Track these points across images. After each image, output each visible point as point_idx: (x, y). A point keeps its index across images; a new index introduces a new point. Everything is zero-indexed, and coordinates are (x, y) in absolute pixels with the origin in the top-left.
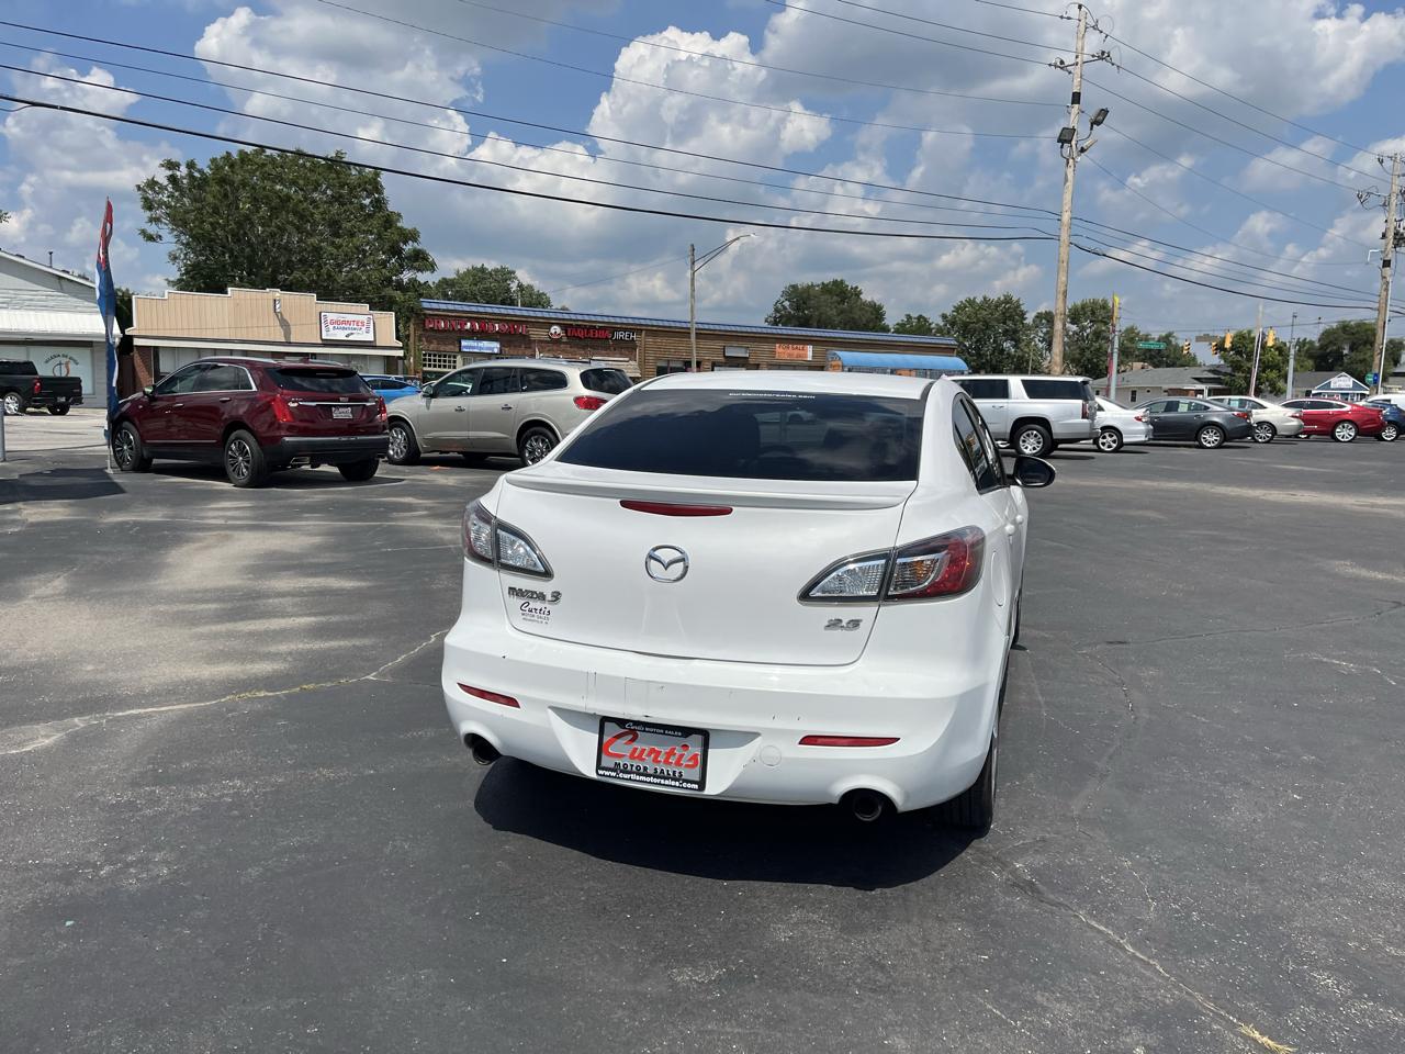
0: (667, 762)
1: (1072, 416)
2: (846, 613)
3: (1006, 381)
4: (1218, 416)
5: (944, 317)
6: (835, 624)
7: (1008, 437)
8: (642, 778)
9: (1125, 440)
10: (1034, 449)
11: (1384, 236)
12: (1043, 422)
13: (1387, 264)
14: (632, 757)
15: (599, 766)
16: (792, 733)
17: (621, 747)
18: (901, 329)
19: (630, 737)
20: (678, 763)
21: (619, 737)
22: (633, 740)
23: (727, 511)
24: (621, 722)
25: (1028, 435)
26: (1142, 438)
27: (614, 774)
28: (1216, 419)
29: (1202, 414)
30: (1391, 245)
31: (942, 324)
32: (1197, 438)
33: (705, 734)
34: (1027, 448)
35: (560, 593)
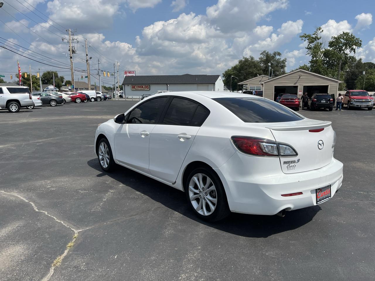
0: (326, 194)
1: (26, 98)
3: (1, 88)
4: (54, 97)
7: (5, 106)
9: (35, 105)
10: (15, 109)
11: (69, 50)
12: (17, 101)
13: (71, 58)
15: (317, 202)
17: (320, 195)
20: (328, 194)
24: (319, 189)
25: (12, 105)
26: (40, 104)
27: (320, 202)
28: (54, 98)
29: (50, 97)
30: (71, 53)
32: (49, 104)
33: (330, 185)
34: (13, 109)
35: (300, 159)
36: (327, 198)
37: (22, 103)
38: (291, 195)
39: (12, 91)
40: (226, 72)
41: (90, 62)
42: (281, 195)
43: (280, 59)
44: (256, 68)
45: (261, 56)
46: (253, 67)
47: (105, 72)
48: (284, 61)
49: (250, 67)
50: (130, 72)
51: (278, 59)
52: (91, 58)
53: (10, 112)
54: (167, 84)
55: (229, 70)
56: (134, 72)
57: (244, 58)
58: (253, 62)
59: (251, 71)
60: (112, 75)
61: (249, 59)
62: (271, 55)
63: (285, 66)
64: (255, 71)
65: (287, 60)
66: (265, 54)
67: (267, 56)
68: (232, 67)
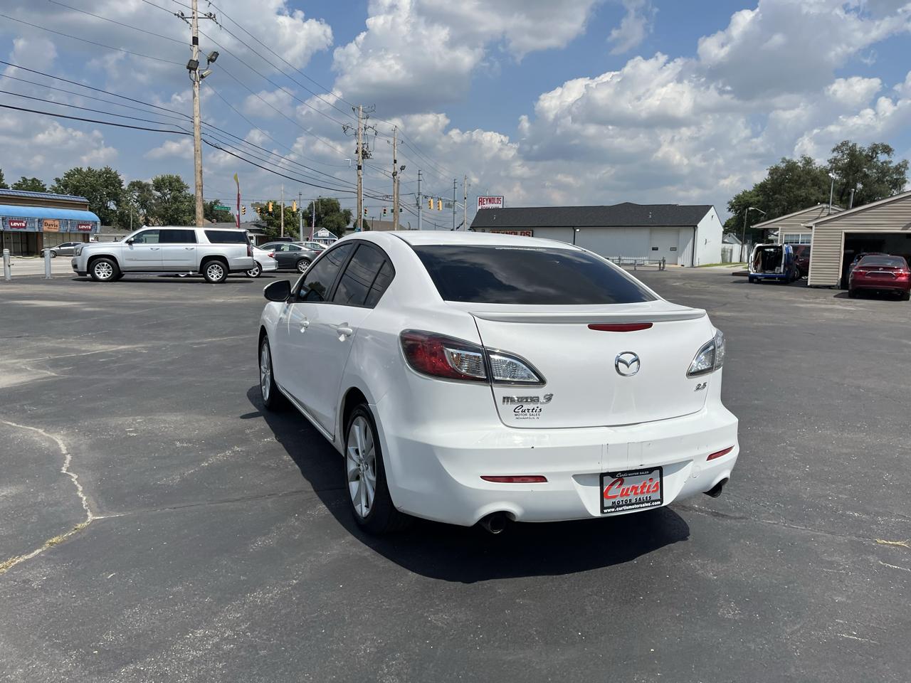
0: (642, 492)
1: (240, 255)
2: (701, 381)
3: (193, 231)
4: (307, 254)
5: (58, 180)
6: (699, 387)
7: (198, 269)
8: (630, 507)
9: (263, 269)
10: (218, 277)
11: (357, 152)
12: (222, 259)
13: (360, 168)
14: (622, 495)
15: (603, 508)
17: (615, 491)
18: (18, 187)
19: (620, 482)
20: (648, 491)
21: (612, 484)
22: (621, 484)
23: (649, 325)
24: (613, 475)
25: (213, 268)
26: (274, 268)
27: (613, 510)
28: (306, 256)
29: (298, 253)
30: (361, 157)
31: (56, 185)
32: (297, 268)
33: (660, 469)
34: (213, 276)
35: (552, 395)
36: (647, 505)
37: (232, 264)
38: (510, 479)
39: (214, 237)
40: (738, 198)
41: (400, 176)
42: (481, 477)
43: (890, 162)
44: (817, 188)
45: (835, 154)
46: (809, 183)
47: (432, 200)
48: (900, 169)
49: (803, 184)
50: (491, 200)
51: (885, 162)
52: (402, 168)
53: (208, 281)
54: (574, 228)
55: (746, 192)
56: (501, 200)
57: (783, 162)
58: (809, 172)
59: (804, 194)
60: (448, 206)
61: (799, 164)
62: (864, 153)
63: (905, 182)
64: (814, 193)
65: (908, 165)
66: (847, 150)
67: (853, 153)
68: (756, 185)
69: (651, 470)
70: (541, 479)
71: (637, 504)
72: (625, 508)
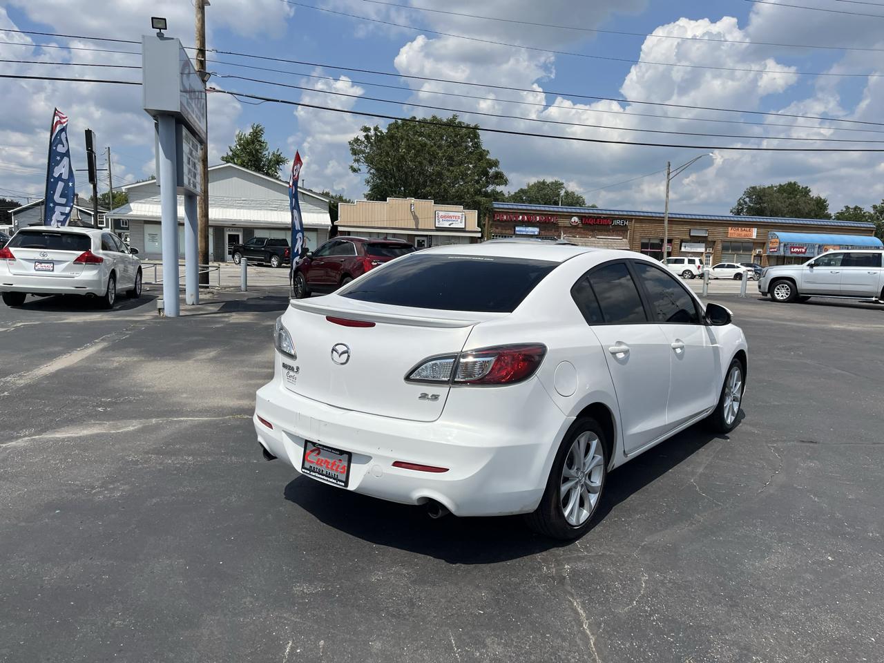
0: (332, 469)
2: (431, 390)
6: (424, 396)
8: (320, 476)
14: (317, 463)
15: (303, 467)
16: (387, 458)
17: (313, 457)
19: (317, 452)
20: (337, 470)
21: (312, 451)
22: (318, 454)
23: (372, 325)
24: (314, 444)
27: (308, 472)
33: (350, 454)
36: (333, 481)
69: (342, 452)
70: (270, 426)
71: (326, 476)
72: (317, 475)
